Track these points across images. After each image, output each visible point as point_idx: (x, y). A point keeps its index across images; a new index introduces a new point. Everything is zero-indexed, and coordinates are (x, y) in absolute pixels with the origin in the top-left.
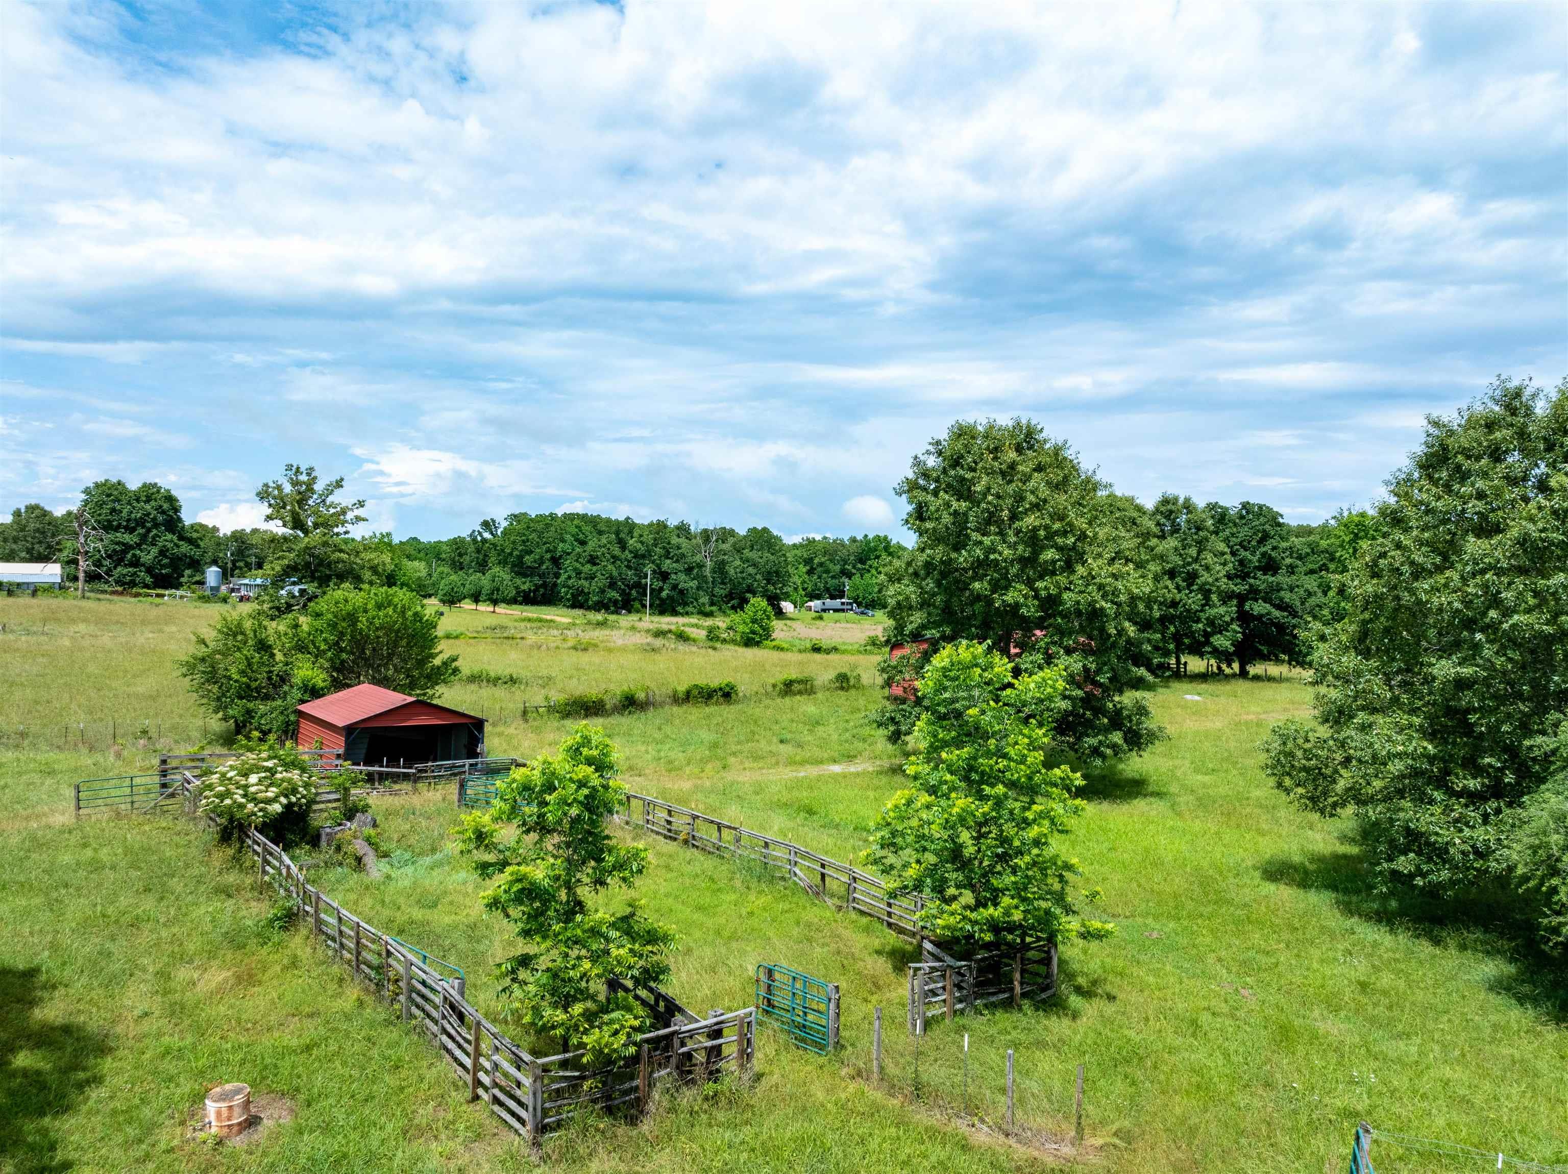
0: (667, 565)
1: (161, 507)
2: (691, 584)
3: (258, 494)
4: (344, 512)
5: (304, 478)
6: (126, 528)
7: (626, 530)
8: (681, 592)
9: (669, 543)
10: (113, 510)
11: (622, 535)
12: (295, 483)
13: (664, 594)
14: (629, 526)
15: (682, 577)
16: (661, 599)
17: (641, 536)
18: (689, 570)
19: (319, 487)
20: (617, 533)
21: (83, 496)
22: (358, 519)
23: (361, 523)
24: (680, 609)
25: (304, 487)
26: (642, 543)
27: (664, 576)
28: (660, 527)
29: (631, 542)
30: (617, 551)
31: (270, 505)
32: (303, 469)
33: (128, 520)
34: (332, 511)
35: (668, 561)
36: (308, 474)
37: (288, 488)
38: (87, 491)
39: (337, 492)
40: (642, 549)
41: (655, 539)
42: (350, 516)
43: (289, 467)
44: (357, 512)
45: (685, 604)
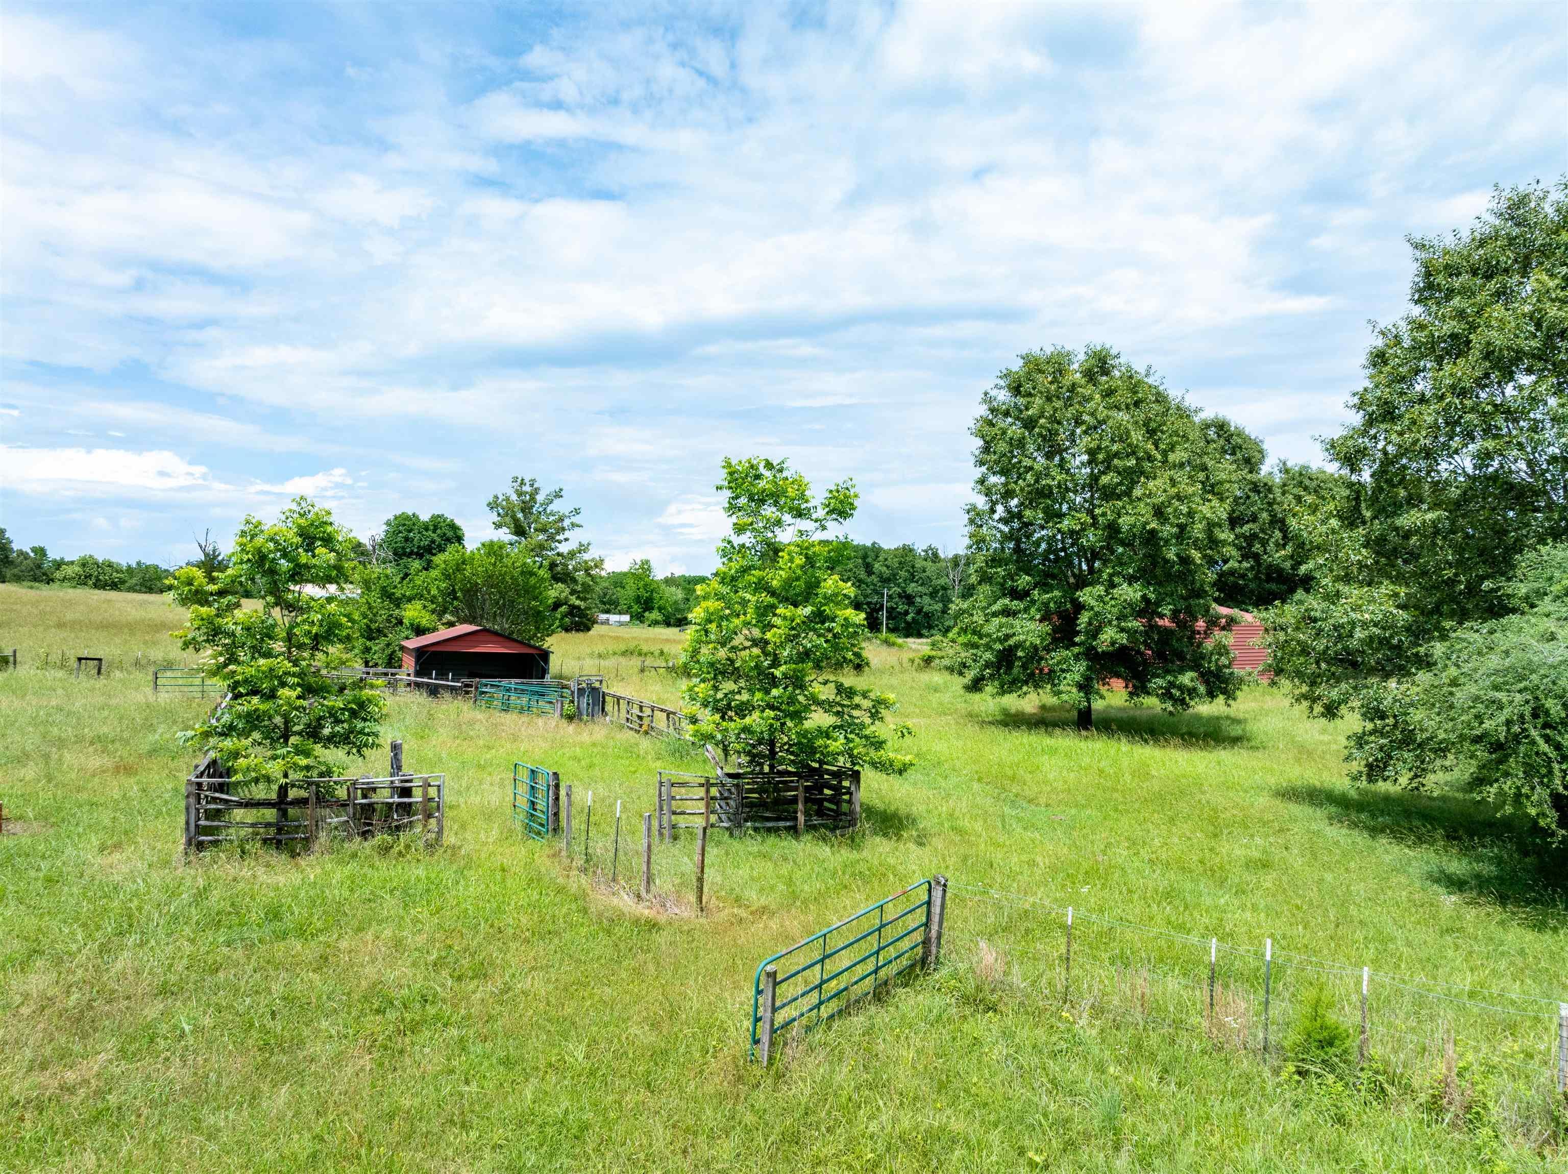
0: (912, 588)
1: (445, 534)
2: (936, 607)
3: (489, 504)
4: (561, 520)
5: (527, 488)
6: (417, 554)
7: (872, 555)
8: (927, 615)
9: (913, 567)
10: (407, 539)
11: (869, 560)
12: (520, 494)
13: (909, 618)
14: (876, 550)
15: (927, 600)
16: (906, 622)
17: (886, 560)
18: (933, 595)
19: (540, 498)
20: (865, 557)
21: (385, 527)
22: (573, 525)
23: (576, 529)
24: (925, 632)
25: (528, 497)
26: (888, 567)
27: (909, 599)
28: (907, 551)
29: (876, 566)
30: (863, 575)
31: (499, 515)
32: (527, 481)
33: (419, 547)
34: (552, 518)
35: (913, 585)
36: (532, 485)
37: (514, 497)
38: (388, 523)
39: (557, 502)
40: (886, 572)
41: (900, 563)
42: (566, 523)
43: (515, 480)
44: (575, 519)
45: (930, 627)
